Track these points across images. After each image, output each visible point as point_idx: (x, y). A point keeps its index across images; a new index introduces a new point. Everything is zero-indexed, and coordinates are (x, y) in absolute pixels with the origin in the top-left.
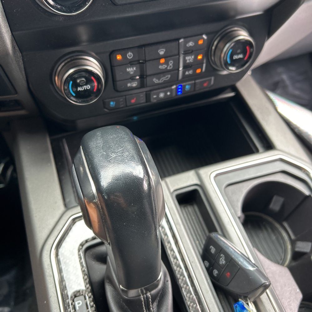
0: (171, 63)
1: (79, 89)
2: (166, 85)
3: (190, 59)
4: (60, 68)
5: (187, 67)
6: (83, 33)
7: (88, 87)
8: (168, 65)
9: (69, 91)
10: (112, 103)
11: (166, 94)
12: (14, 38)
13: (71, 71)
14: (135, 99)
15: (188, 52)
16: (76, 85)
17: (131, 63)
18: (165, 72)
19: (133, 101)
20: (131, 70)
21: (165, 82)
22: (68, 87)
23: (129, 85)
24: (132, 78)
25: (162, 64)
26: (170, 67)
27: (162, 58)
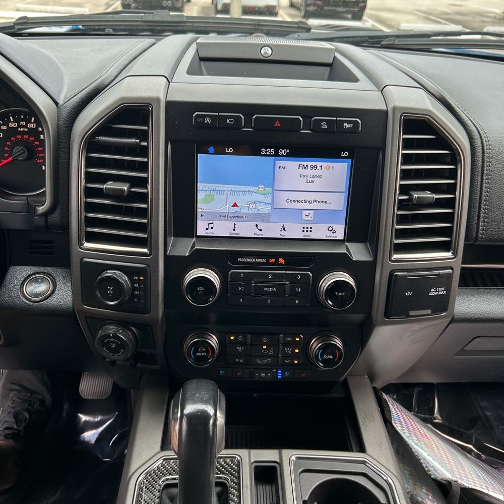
0: (272, 350)
1: (198, 354)
2: (267, 368)
3: (288, 350)
4: (190, 336)
5: (286, 356)
6: (213, 317)
7: (204, 354)
8: (269, 351)
9: (191, 353)
10: (221, 371)
11: (266, 375)
12: (165, 313)
13: (196, 340)
14: (241, 372)
15: (287, 345)
16: (196, 351)
17: (241, 344)
18: (267, 356)
19: (239, 374)
20: (240, 349)
21: (266, 365)
22: (191, 350)
23: (237, 360)
24: (240, 355)
25: (265, 349)
26: (271, 353)
27: (265, 345)
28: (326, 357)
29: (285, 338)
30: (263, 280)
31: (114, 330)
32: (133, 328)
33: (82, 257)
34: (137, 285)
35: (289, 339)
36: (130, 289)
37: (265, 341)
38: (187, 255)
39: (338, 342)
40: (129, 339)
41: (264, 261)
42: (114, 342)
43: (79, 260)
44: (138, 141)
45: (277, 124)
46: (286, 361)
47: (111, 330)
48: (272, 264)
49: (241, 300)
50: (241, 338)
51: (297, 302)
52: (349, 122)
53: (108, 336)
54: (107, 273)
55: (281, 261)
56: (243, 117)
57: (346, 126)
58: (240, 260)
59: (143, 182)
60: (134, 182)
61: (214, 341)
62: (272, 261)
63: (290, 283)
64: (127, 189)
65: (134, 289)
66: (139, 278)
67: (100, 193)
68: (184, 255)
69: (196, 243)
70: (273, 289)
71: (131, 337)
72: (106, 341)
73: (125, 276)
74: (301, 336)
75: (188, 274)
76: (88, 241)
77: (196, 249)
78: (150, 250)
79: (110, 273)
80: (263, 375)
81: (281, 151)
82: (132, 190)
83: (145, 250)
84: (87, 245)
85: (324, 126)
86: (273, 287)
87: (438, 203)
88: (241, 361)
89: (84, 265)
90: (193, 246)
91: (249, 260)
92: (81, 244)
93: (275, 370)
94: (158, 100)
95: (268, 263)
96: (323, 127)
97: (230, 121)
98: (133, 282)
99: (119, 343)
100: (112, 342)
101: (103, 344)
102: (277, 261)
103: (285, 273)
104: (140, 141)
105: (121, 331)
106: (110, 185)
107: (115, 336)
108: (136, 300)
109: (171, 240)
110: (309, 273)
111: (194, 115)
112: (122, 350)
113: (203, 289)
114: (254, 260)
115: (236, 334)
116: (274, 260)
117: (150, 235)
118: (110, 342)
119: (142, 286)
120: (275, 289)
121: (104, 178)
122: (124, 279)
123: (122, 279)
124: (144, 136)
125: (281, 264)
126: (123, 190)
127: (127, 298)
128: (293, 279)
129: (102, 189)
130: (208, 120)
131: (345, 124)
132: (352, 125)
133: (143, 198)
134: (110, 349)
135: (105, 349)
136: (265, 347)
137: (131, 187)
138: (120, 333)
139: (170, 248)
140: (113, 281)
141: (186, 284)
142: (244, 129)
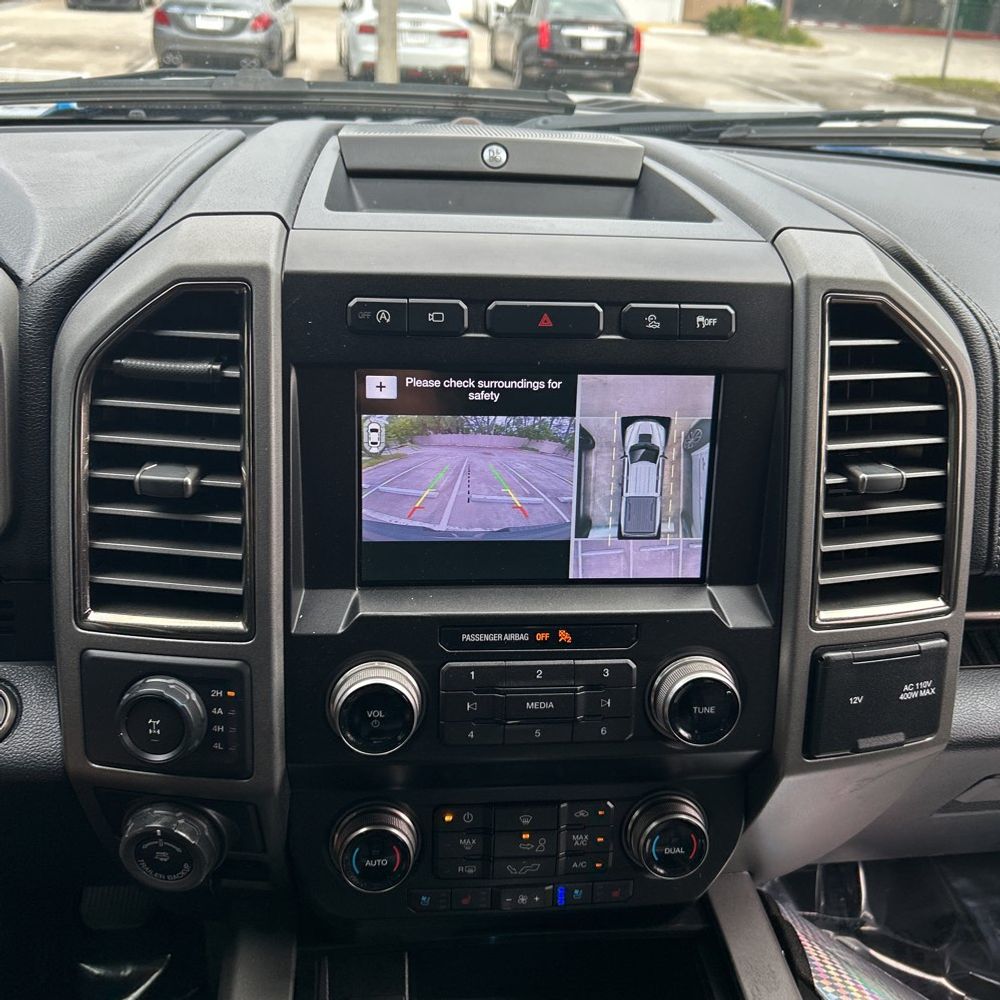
0: (542, 843)
1: (368, 863)
2: (531, 885)
3: (580, 840)
4: (347, 820)
5: (574, 853)
7: (384, 862)
8: (536, 845)
9: (351, 863)
10: (424, 898)
11: (531, 899)
12: (289, 774)
13: (363, 830)
14: (470, 897)
15: (577, 827)
16: (364, 856)
17: (470, 832)
18: (530, 857)
19: (465, 901)
20: (467, 843)
21: (528, 876)
22: (351, 858)
23: (461, 869)
24: (468, 858)
25: (526, 841)
26: (541, 848)
27: (526, 832)
28: (668, 851)
29: (571, 811)
30: (522, 683)
31: (165, 819)
32: (210, 811)
33: (84, 647)
34: (220, 711)
35: (582, 813)
36: (203, 720)
37: (526, 822)
38: (340, 631)
39: (691, 813)
40: (203, 838)
41: (524, 637)
42: (165, 849)
43: (77, 655)
44: (217, 367)
45: (546, 322)
46: (575, 865)
47: (157, 819)
48: (543, 644)
49: (471, 735)
50: (468, 817)
51: (603, 731)
52: (708, 314)
53: (150, 834)
54: (145, 685)
55: (564, 636)
56: (465, 307)
57: (701, 323)
58: (466, 637)
59: (228, 464)
60: (209, 463)
61: (403, 827)
62: (540, 637)
63: (588, 687)
64: (193, 481)
65: (213, 720)
66: (225, 694)
67: (125, 492)
68: (331, 632)
69: (360, 602)
70: (546, 705)
71: (207, 834)
72: (145, 846)
73: (190, 690)
74: (609, 803)
75: (342, 680)
76: (96, 607)
77: (362, 617)
78: (250, 623)
79: (155, 685)
80: (523, 899)
82: (206, 482)
83: (239, 625)
84: (95, 617)
85: (653, 324)
86: (547, 700)
87: (914, 490)
88: (471, 871)
89: (89, 667)
90: (355, 608)
91: (487, 637)
92: (80, 617)
93: (551, 887)
94: (264, 271)
95: (533, 643)
96: (650, 326)
97: (436, 317)
98: (208, 702)
99: (179, 850)
100: (161, 850)
101: (139, 854)
102: (555, 636)
103: (574, 665)
104: (223, 368)
105: (181, 821)
106: (150, 473)
107: (168, 835)
108: (218, 746)
109: (301, 596)
110: (629, 662)
111: (351, 304)
112: (186, 866)
113: (380, 714)
114: (500, 636)
115: (458, 809)
116: (546, 636)
117: (251, 589)
118: (157, 848)
119: (232, 713)
120: (551, 705)
121: (137, 457)
122: (187, 697)
123: (183, 698)
124: (231, 354)
125: (564, 644)
126: (183, 485)
127: (197, 743)
128: (592, 677)
129: (131, 482)
130: (384, 316)
131: (700, 319)
132: (714, 321)
133: (231, 500)
134: (156, 866)
135: (144, 865)
136: (526, 836)
137: (202, 475)
138: (179, 827)
139: (297, 617)
140: (161, 705)
141: (340, 704)
142: (468, 335)
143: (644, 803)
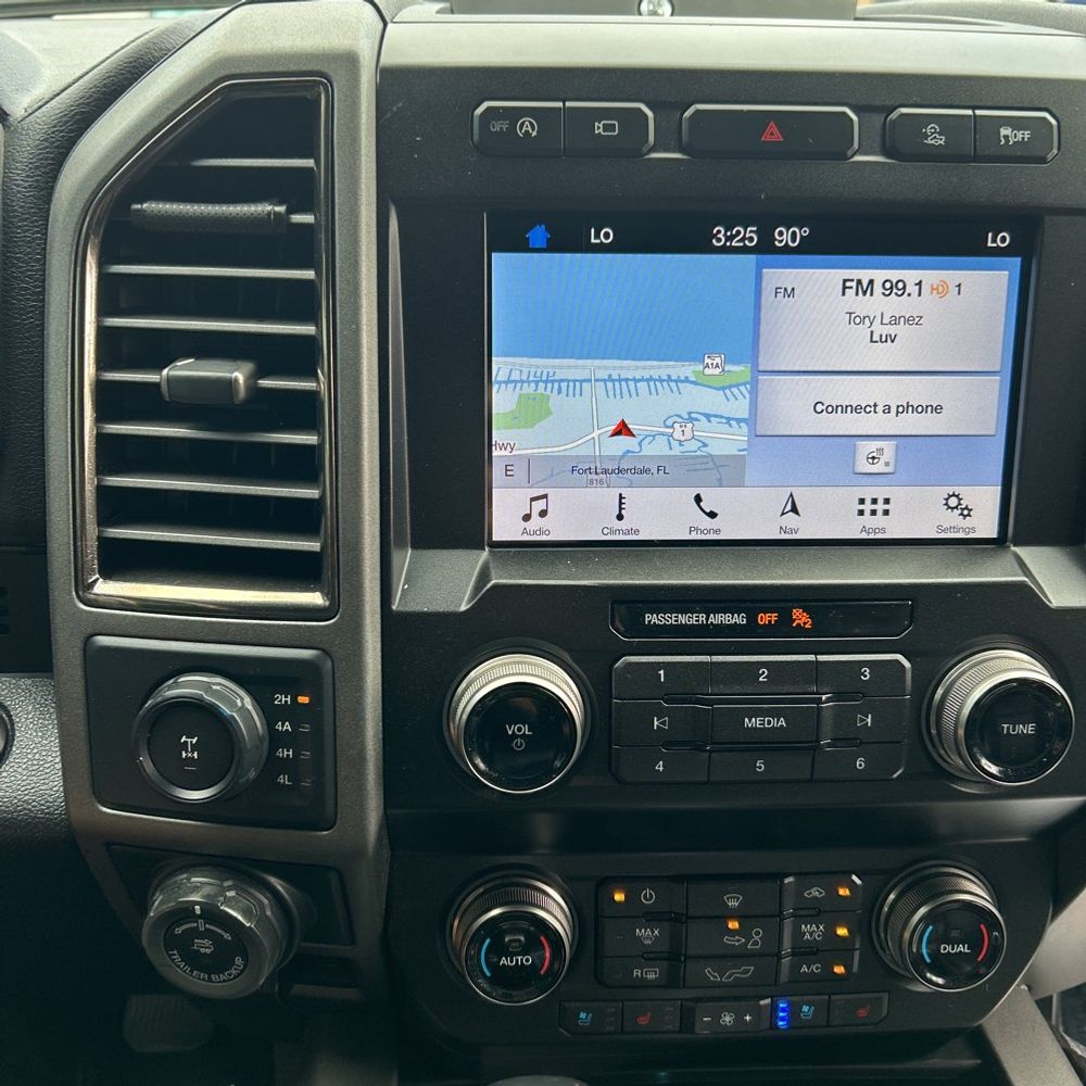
0: (757, 935)
1: (503, 961)
2: (738, 996)
3: (812, 931)
4: (470, 899)
5: (804, 952)
7: (528, 960)
8: (749, 938)
9: (479, 960)
10: (583, 1015)
11: (739, 1019)
12: (388, 822)
13: (496, 912)
14: (649, 1014)
15: (807, 912)
16: (499, 949)
17: (651, 917)
18: (739, 956)
19: (643, 1021)
20: (647, 934)
21: (738, 984)
22: (479, 954)
23: (637, 973)
24: (648, 957)
25: (733, 933)
26: (756, 943)
27: (733, 917)
28: (946, 949)
29: (800, 888)
30: (737, 689)
31: (207, 890)
32: (274, 881)
33: (90, 631)
34: (287, 727)
35: (815, 892)
36: (261, 739)
37: (733, 904)
38: (463, 608)
39: (974, 892)
40: (262, 920)
41: (739, 619)
42: (207, 934)
43: (79, 644)
44: (281, 209)
45: (773, 134)
46: (804, 969)
47: (197, 889)
48: (768, 630)
49: (660, 767)
50: (648, 896)
51: (860, 763)
52: (1016, 124)
53: (185, 912)
54: (177, 685)
55: (800, 617)
56: (650, 114)
57: (1006, 137)
58: (652, 619)
59: (301, 356)
60: (269, 355)
61: (553, 909)
62: (764, 619)
63: (838, 696)
64: (246, 381)
65: (275, 739)
66: (294, 700)
67: (147, 403)
68: (452, 609)
69: (491, 566)
70: (774, 722)
71: (269, 913)
72: (178, 931)
73: (242, 693)
74: (854, 878)
75: (464, 685)
76: (109, 573)
77: (495, 587)
78: (332, 594)
79: (189, 686)
80: (727, 1019)
81: (781, 234)
82: (265, 383)
83: (315, 598)
84: (105, 588)
85: (935, 139)
86: (776, 714)
88: (651, 976)
89: (98, 662)
90: (484, 576)
91: (683, 619)
92: (83, 587)
93: (768, 1001)
94: (350, 60)
95: (751, 628)
96: (929, 141)
97: (606, 128)
98: (270, 713)
99: (227, 936)
100: (202, 936)
101: (171, 942)
102: (785, 618)
103: (817, 662)
104: (290, 211)
105: (231, 894)
106: (185, 368)
107: (212, 914)
108: (283, 779)
109: (404, 559)
110: (899, 657)
111: (479, 111)
112: (238, 961)
113: (526, 730)
114: (702, 618)
115: (631, 882)
116: (774, 617)
117: (332, 543)
118: (195, 934)
119: (306, 729)
120: (782, 723)
121: (162, 349)
122: (238, 704)
123: (232, 704)
124: (301, 190)
125: (800, 631)
126: (230, 384)
127: (252, 774)
128: (845, 683)
129: (157, 385)
130: (527, 126)
131: (1005, 131)
132: (1027, 135)
133: (303, 412)
134: (195, 961)
135: (177, 957)
136: (733, 925)
137: (262, 372)
138: (227, 901)
139: (400, 587)
140: (200, 713)
141: (465, 717)
142: (655, 155)
143: (902, 879)
